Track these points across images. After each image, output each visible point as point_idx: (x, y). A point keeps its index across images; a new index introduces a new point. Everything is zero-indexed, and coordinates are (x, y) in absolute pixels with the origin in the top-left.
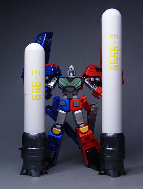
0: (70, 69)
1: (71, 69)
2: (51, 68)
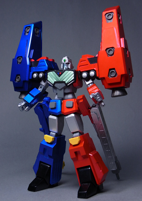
0: (63, 61)
2: (44, 63)
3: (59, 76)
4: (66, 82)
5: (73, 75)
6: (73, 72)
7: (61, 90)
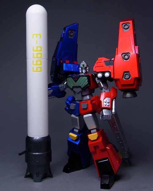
1: (83, 65)
3: (76, 81)
4: (82, 87)
5: (87, 80)
6: (86, 78)
7: (78, 93)
